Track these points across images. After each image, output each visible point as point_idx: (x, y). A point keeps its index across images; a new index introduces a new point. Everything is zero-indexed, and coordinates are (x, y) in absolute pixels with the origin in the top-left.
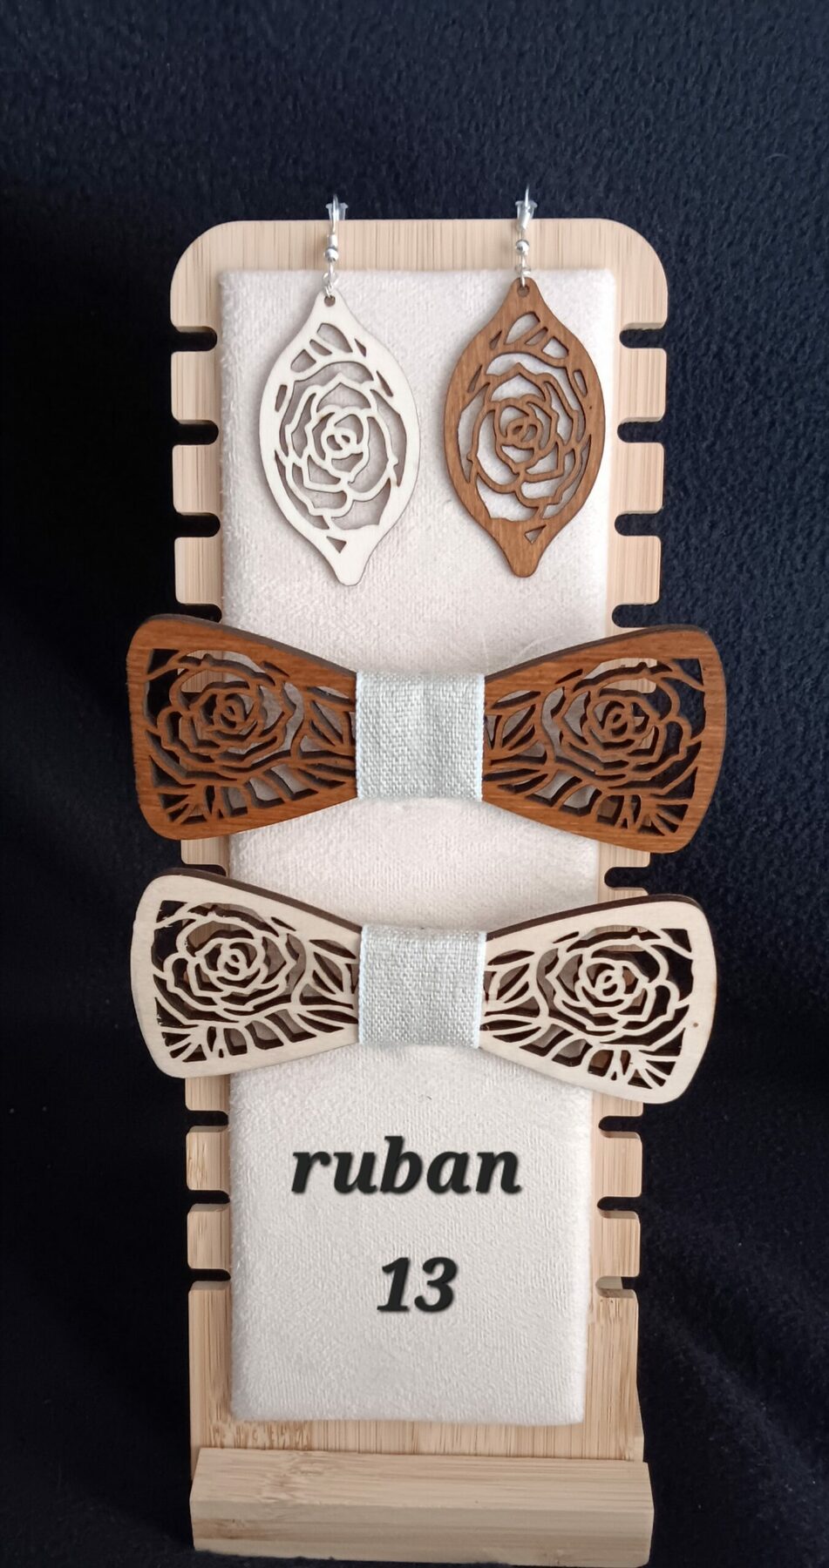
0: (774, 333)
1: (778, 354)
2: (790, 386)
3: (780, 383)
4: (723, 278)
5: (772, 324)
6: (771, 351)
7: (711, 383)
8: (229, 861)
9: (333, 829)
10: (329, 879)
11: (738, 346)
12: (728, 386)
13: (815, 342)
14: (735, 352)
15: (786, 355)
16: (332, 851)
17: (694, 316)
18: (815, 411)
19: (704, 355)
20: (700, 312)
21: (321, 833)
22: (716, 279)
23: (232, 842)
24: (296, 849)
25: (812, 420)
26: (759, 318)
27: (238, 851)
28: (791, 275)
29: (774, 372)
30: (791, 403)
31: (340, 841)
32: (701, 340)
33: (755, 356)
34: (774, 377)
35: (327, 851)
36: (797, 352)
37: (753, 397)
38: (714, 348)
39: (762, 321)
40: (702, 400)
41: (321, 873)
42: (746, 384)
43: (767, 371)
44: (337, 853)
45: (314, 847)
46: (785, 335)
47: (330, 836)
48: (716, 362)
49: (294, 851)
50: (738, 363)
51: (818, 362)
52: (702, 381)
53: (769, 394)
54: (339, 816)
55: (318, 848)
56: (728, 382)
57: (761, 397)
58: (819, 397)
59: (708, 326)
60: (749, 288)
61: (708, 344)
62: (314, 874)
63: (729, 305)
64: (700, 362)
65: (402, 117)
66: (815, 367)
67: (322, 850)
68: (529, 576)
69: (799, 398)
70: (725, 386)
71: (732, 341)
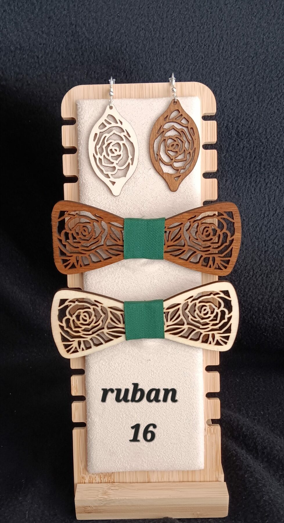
0: (243, 119)
1: (245, 126)
2: (249, 135)
3: (245, 135)
4: (227, 103)
5: (242, 117)
6: (243, 125)
7: (225, 135)
8: (83, 286)
9: (117, 274)
10: (116, 290)
11: (233, 124)
12: (230, 136)
13: (256, 121)
14: (232, 126)
15: (247, 126)
16: (117, 281)
17: (219, 115)
18: (256, 143)
19: (222, 127)
20: (220, 114)
21: (113, 275)
22: (225, 103)
23: (84, 279)
24: (105, 281)
25: (255, 146)
26: (238, 115)
27: (86, 282)
28: (247, 102)
29: (244, 131)
30: (249, 141)
31: (119, 278)
32: (221, 123)
33: (238, 127)
34: (244, 133)
35: (115, 281)
36: (250, 125)
37: (238, 140)
38: (225, 125)
39: (239, 116)
40: (222, 141)
41: (113, 289)
42: (236, 136)
43: (241, 131)
44: (118, 282)
45: (111, 280)
46: (246, 120)
47: (116, 276)
48: (226, 129)
49: (104, 282)
50: (233, 129)
51: (257, 128)
52: (222, 135)
53: (242, 138)
54: (118, 270)
55: (112, 280)
56: (230, 135)
57: (240, 139)
58: (257, 138)
59: (223, 118)
60: (235, 106)
61: (224, 124)
62: (111, 289)
63: (229, 111)
64: (221, 129)
65: (128, 58)
66: (256, 129)
67: (113, 281)
68: (175, 191)
69: (251, 139)
70: (229, 136)
71: (231, 122)
